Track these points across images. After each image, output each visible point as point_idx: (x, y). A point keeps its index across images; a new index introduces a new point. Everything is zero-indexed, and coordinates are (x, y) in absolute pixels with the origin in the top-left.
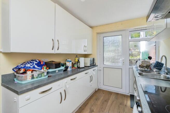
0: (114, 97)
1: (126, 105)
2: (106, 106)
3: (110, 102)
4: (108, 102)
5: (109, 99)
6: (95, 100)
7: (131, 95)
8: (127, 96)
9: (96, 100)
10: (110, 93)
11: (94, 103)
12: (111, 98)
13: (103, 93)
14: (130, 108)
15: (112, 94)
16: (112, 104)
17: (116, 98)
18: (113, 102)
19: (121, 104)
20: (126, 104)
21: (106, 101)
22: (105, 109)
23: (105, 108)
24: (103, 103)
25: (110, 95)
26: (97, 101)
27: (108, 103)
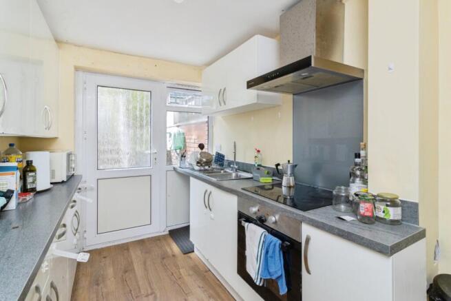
0: (139, 253)
1: (174, 256)
2: (137, 282)
3: (138, 268)
4: (133, 270)
5: (132, 262)
6: (95, 287)
7: (170, 231)
8: (164, 237)
9: (98, 285)
10: (124, 248)
11: (97, 297)
12: (134, 257)
13: (105, 257)
14: (183, 256)
15: (131, 248)
16: (146, 270)
17: (146, 253)
18: (145, 263)
19: (163, 258)
20: (173, 252)
21: (128, 269)
22: (139, 288)
23: (138, 285)
24: (124, 281)
25: (126, 251)
26: (101, 285)
27: (135, 273)
